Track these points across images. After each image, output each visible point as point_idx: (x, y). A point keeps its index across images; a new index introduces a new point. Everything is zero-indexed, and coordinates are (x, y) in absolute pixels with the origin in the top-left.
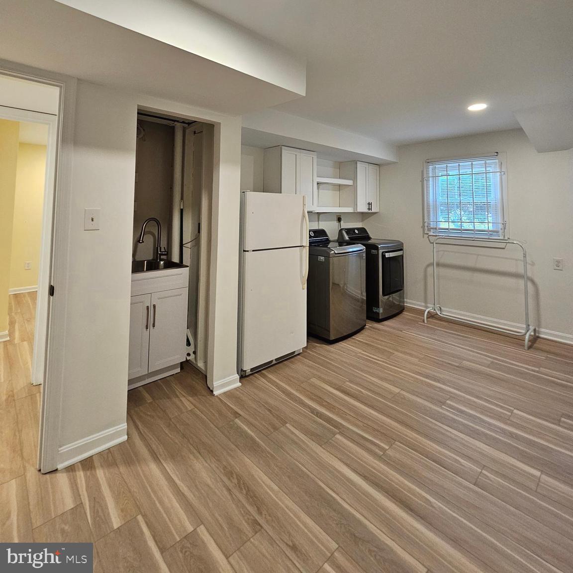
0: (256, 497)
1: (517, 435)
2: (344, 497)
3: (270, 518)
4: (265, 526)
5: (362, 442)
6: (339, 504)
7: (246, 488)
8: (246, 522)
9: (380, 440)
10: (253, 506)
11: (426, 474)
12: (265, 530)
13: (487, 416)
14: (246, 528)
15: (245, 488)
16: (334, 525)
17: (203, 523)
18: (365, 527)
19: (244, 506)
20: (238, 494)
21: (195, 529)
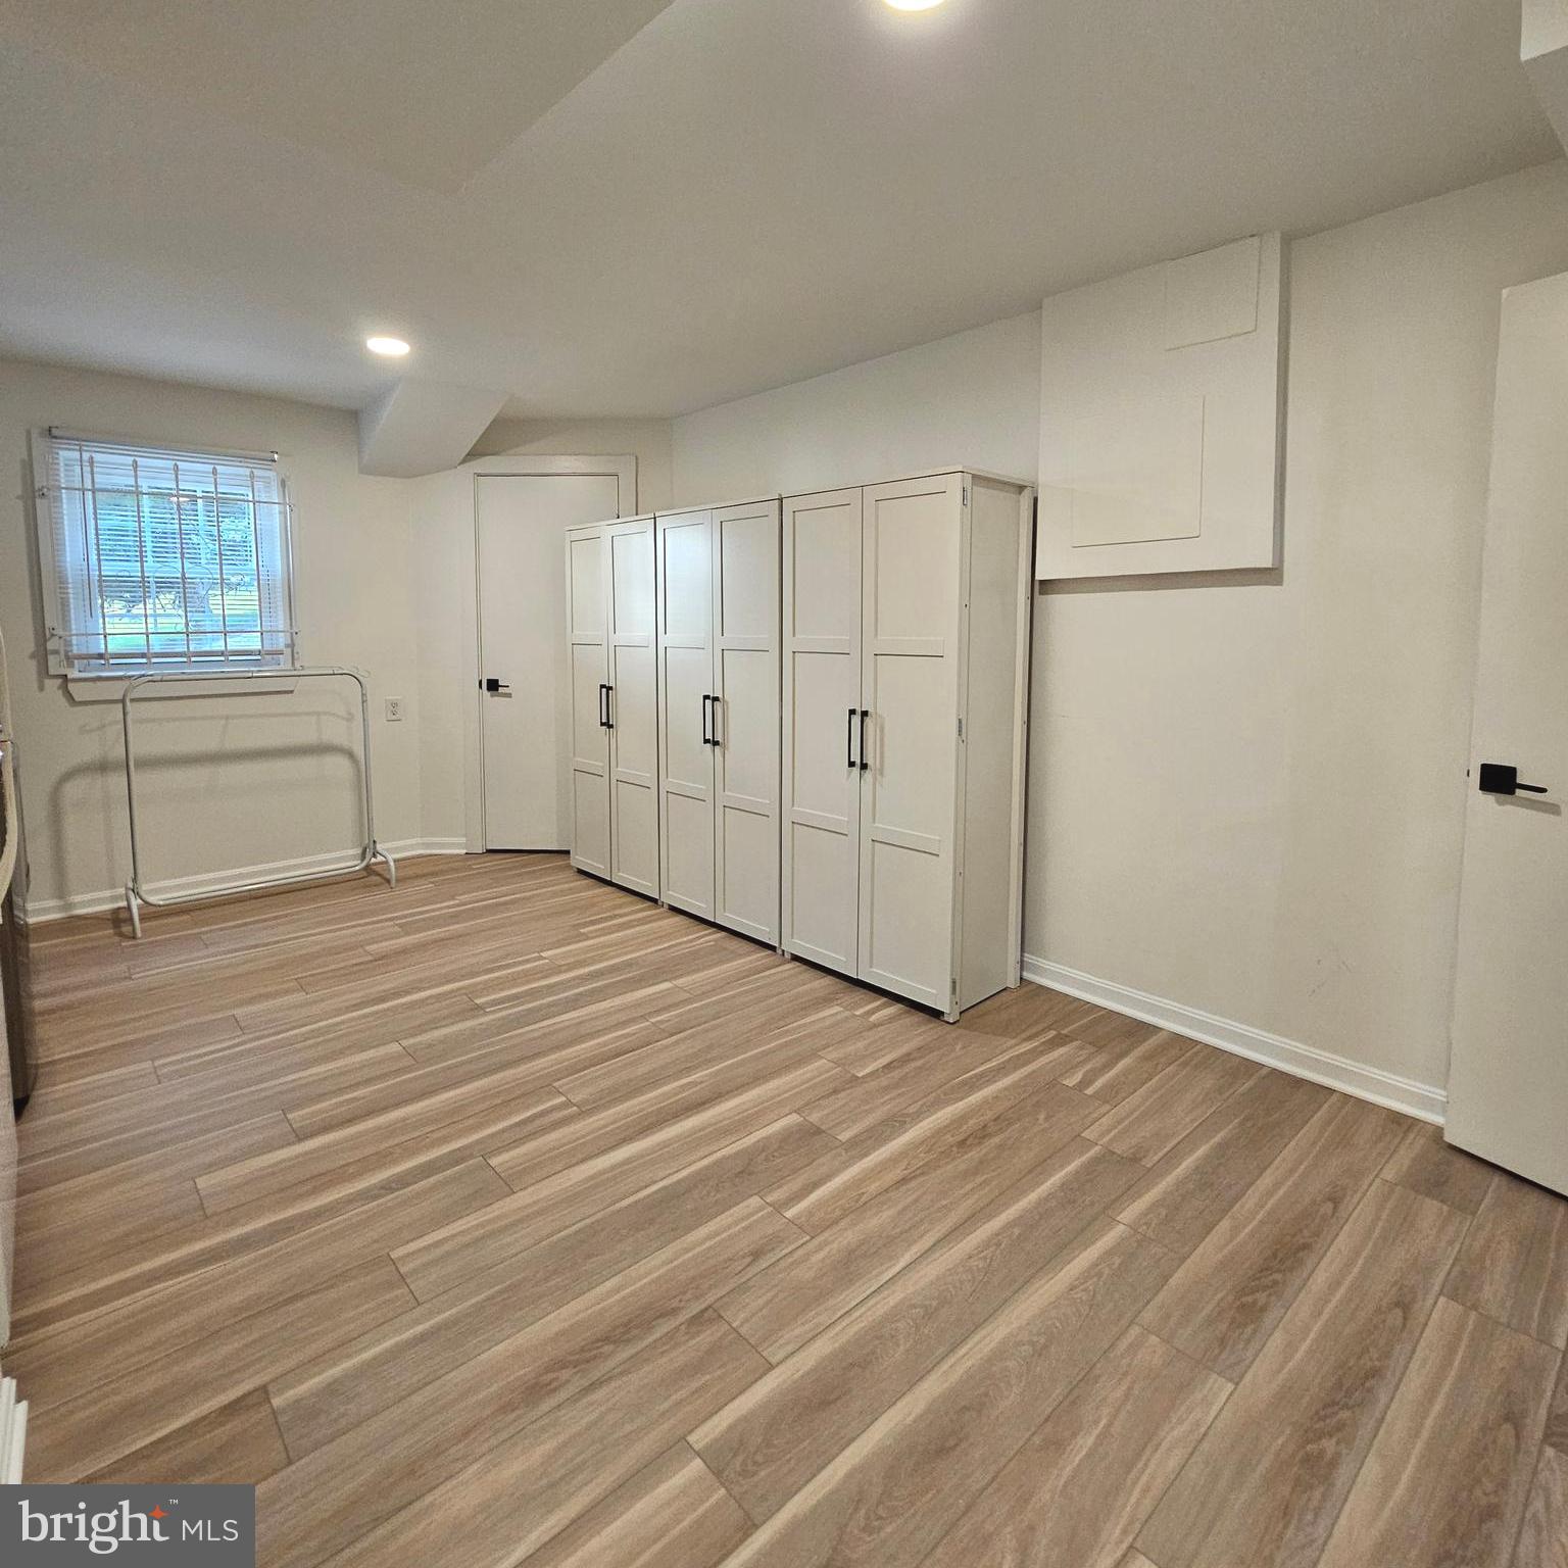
0: (630, 1321)
1: (596, 972)
2: (661, 1174)
3: (690, 1292)
4: (710, 1299)
5: (530, 1128)
6: (679, 1182)
7: (600, 1344)
8: (693, 1338)
9: (540, 1101)
10: (654, 1326)
11: (642, 1070)
12: (715, 1302)
13: (539, 979)
14: (706, 1337)
15: (598, 1348)
16: (719, 1196)
17: (684, 1438)
18: (725, 1158)
19: (653, 1346)
20: (611, 1363)
21: (698, 1454)
